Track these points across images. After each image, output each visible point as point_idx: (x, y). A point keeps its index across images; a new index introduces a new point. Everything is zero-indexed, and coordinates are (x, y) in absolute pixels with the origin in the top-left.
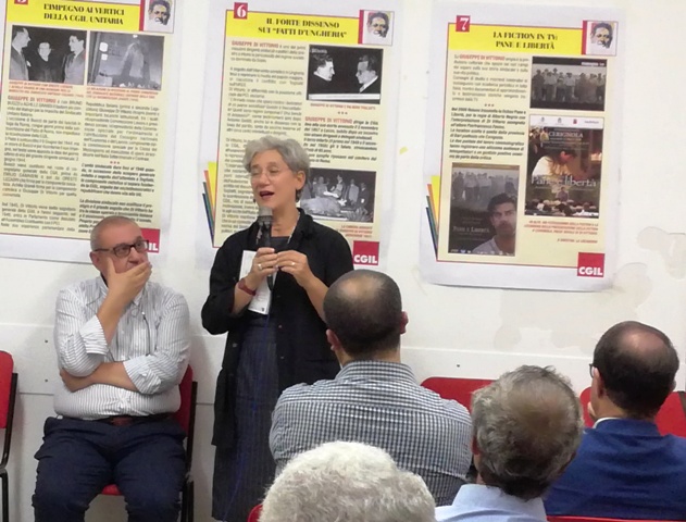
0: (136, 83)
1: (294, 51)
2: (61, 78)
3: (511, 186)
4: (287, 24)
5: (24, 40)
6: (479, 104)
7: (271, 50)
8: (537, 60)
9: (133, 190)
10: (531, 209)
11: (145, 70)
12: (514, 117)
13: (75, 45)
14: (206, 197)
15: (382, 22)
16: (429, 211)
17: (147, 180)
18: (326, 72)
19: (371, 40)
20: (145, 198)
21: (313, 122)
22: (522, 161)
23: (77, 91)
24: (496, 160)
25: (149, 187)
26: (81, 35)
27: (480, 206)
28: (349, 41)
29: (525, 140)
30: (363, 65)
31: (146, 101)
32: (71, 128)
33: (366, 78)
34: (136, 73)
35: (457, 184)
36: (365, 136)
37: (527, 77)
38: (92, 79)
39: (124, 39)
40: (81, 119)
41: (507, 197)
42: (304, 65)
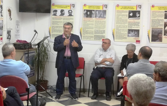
0: (102, 17)
1: (126, 12)
2: (91, 17)
3: (161, 31)
4: (125, 7)
5: (85, 12)
6: (156, 18)
7: (123, 11)
8: (165, 11)
9: (102, 33)
10: (165, 35)
11: (104, 15)
12: (162, 20)
13: (93, 12)
14: (113, 34)
15: (140, 6)
16: (148, 35)
17: (104, 32)
18: (131, 14)
19: (138, 9)
20: (104, 34)
21: (129, 22)
22: (163, 27)
23: (93, 19)
24: (159, 27)
25: (104, 33)
26: (94, 11)
27: (156, 34)
28: (135, 10)
29: (164, 24)
30: (137, 13)
31: (104, 20)
32: (92, 24)
33: (138, 15)
34: (102, 16)
35: (153, 31)
36: (138, 24)
37: (164, 14)
38: (96, 17)
39: (100, 11)
40: (94, 23)
41: (161, 33)
42: (128, 14)
